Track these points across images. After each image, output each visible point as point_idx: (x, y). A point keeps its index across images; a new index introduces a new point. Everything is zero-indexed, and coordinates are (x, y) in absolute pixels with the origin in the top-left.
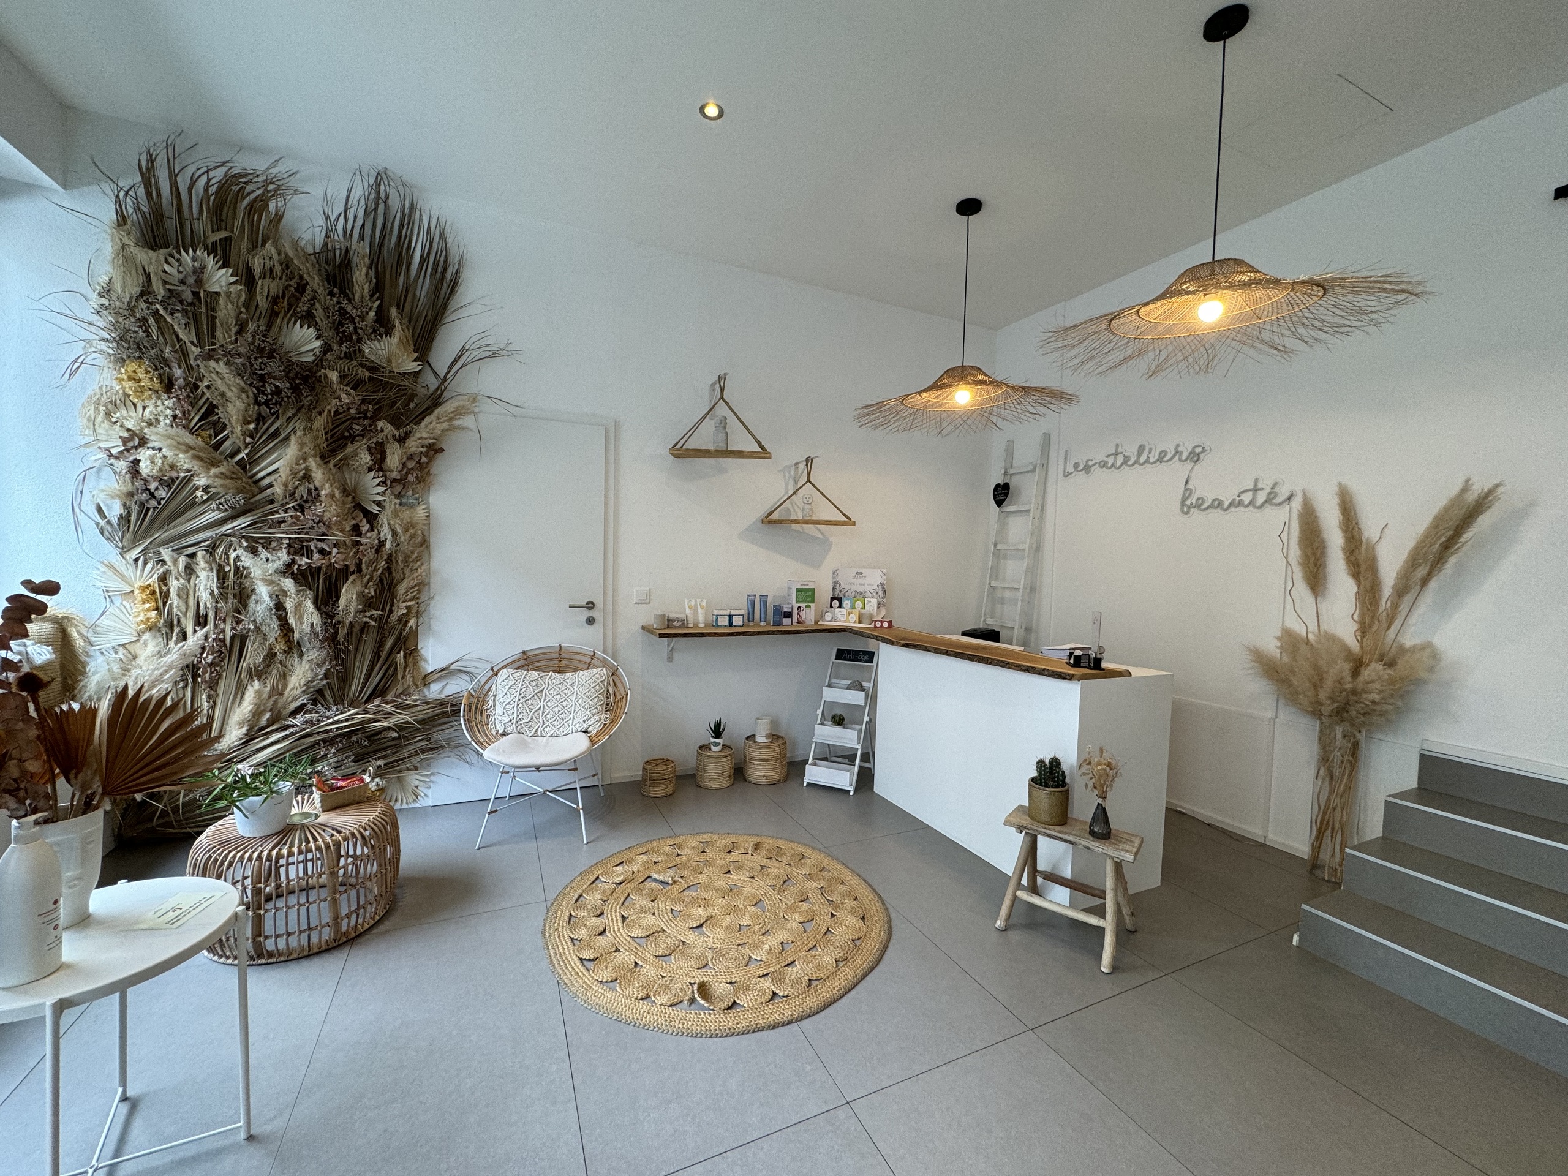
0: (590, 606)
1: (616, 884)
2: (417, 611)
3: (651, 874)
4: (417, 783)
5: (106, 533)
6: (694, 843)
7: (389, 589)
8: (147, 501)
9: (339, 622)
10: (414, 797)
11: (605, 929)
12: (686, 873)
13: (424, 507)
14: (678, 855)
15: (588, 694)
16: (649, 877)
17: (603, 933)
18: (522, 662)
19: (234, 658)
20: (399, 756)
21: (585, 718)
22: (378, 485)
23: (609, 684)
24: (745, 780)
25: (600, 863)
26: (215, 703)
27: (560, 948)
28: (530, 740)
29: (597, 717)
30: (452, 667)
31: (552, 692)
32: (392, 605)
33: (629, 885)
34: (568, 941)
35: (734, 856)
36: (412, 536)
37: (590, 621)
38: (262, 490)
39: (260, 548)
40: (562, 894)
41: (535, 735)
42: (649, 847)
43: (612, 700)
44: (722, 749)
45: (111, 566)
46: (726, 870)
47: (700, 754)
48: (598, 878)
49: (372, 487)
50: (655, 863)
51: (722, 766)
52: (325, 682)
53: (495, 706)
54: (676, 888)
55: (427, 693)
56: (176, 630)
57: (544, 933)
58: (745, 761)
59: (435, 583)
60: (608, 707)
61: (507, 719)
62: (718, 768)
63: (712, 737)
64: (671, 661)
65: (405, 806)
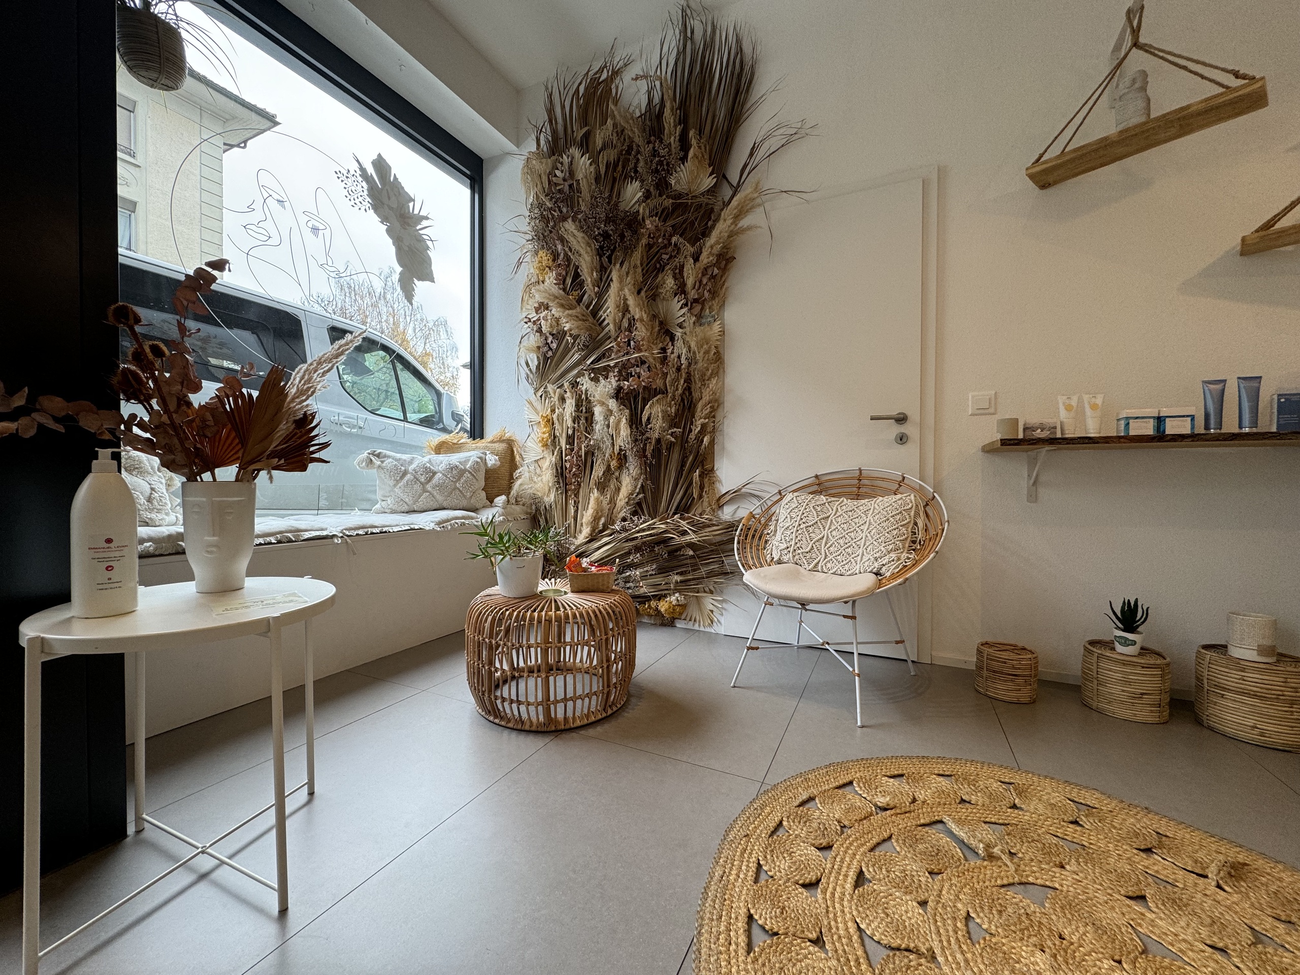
0: (901, 419)
1: (876, 806)
2: (712, 429)
3: (946, 819)
4: (711, 607)
5: (530, 380)
6: (1056, 797)
7: (690, 408)
8: (547, 352)
9: (648, 438)
10: (709, 622)
11: (818, 881)
12: (1022, 849)
13: (719, 322)
14: (1014, 807)
15: (884, 524)
16: (941, 822)
17: (811, 886)
18: (815, 488)
19: (588, 472)
20: (697, 574)
21: (878, 555)
22: (681, 308)
23: (917, 514)
24: (1198, 722)
25: (864, 762)
26: (577, 508)
27: (734, 872)
28: (806, 573)
29: (893, 555)
30: (743, 490)
31: (839, 519)
32: (692, 423)
33: (898, 819)
34: (753, 866)
35: (1158, 864)
36: (707, 352)
37: (902, 439)
38: (603, 329)
39: (601, 378)
40: (787, 785)
41: (814, 570)
42: (959, 769)
43: (920, 536)
44: (1140, 654)
45: (530, 403)
46: (1132, 890)
47: (1090, 652)
48: (851, 783)
49: (676, 309)
50: (963, 801)
51: (1142, 682)
52: (641, 496)
53: (776, 531)
54: (991, 870)
55: (721, 515)
56: (558, 447)
57: (727, 833)
58: (1200, 687)
59: (729, 401)
60: (915, 545)
61: (784, 546)
62: (1129, 683)
63: (1118, 628)
64: (1036, 501)
65: (702, 629)
